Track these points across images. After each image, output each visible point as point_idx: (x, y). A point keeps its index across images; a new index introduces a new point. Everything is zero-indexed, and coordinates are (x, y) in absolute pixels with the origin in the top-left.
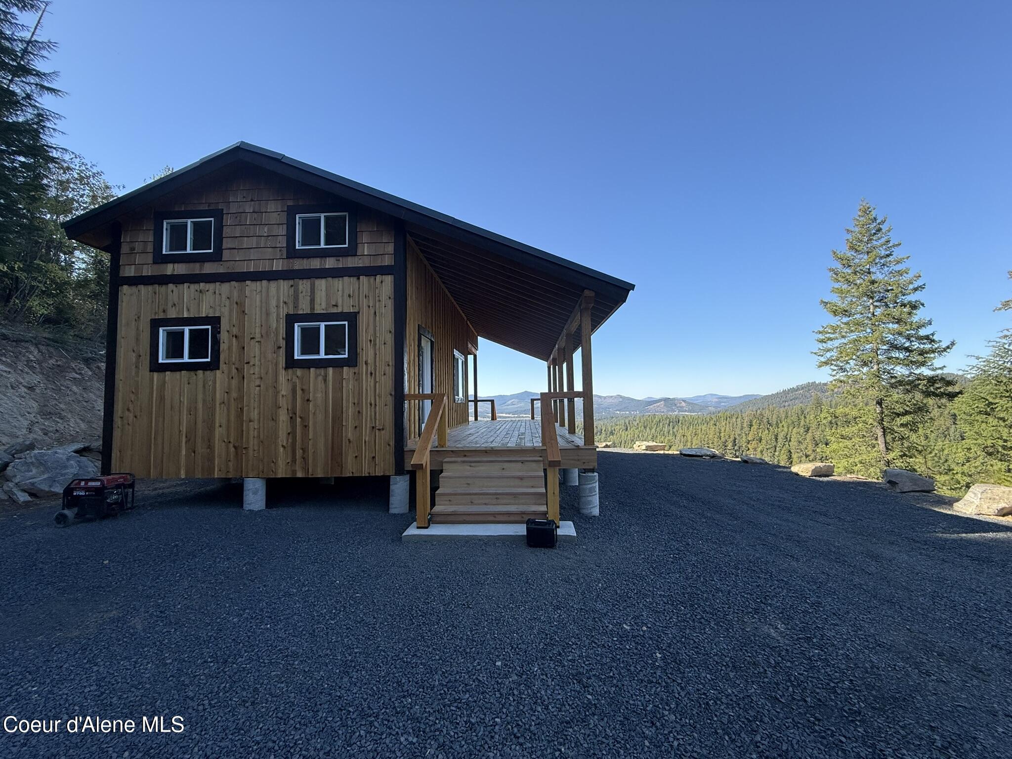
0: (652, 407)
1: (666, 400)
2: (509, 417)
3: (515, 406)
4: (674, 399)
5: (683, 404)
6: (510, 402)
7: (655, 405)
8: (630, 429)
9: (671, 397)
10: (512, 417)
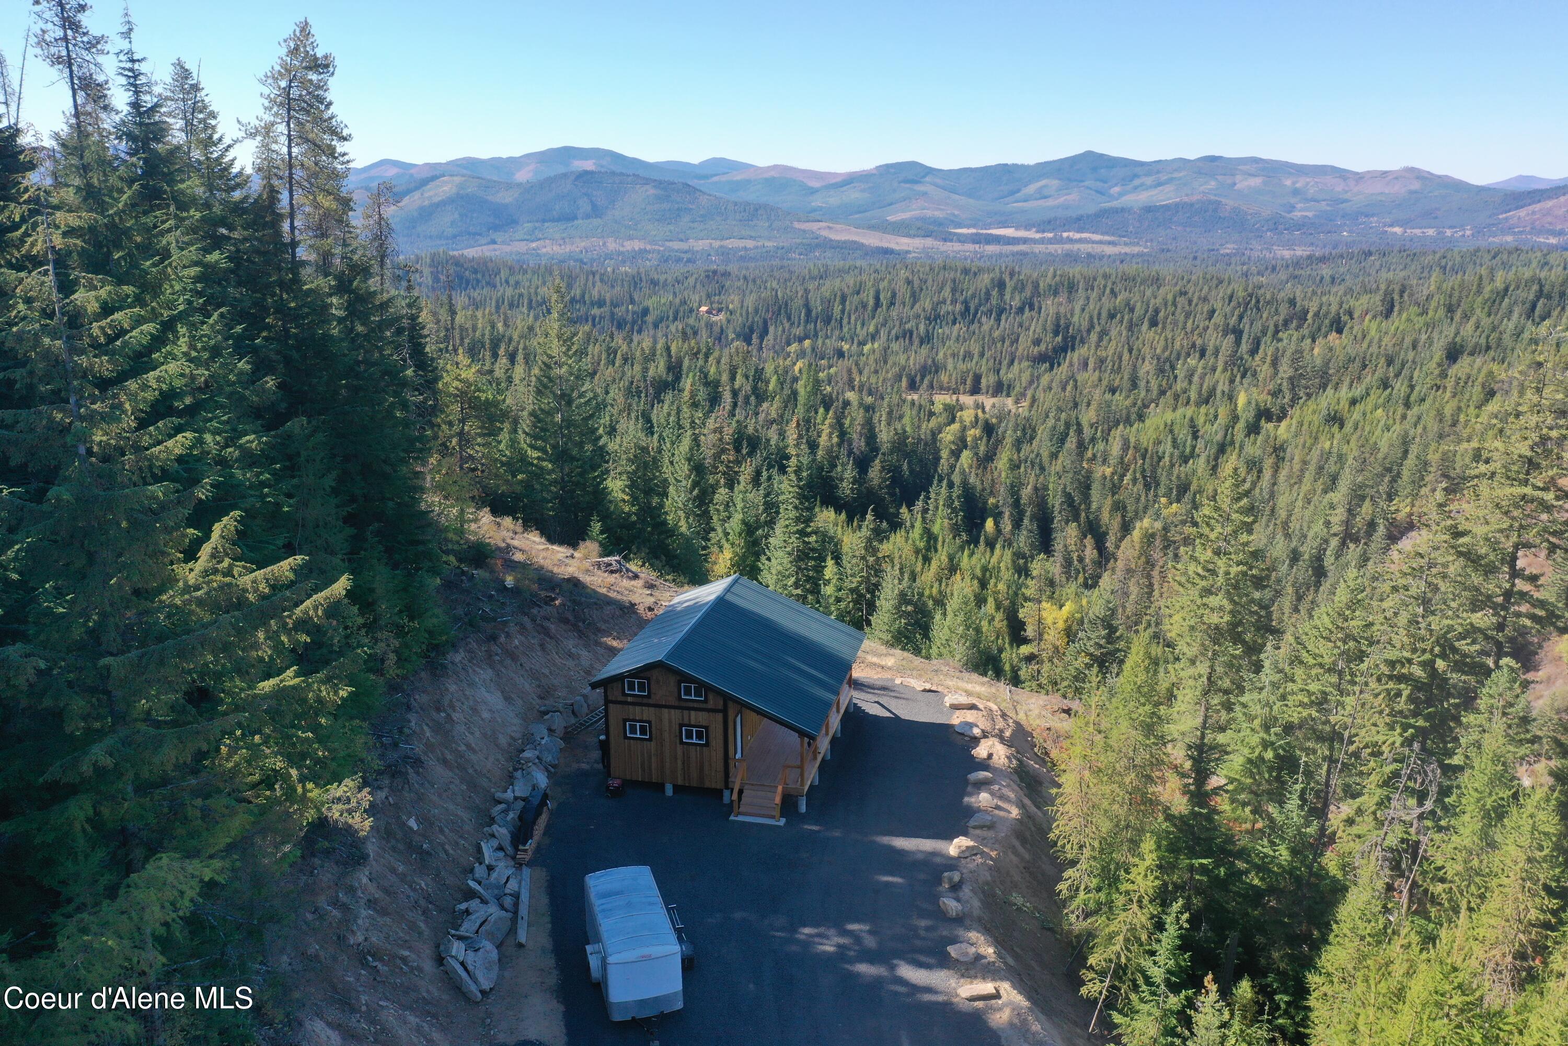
2: (1025, 241)
3: (1050, 203)
6: (1031, 189)
8: (1400, 313)
10: (1034, 241)
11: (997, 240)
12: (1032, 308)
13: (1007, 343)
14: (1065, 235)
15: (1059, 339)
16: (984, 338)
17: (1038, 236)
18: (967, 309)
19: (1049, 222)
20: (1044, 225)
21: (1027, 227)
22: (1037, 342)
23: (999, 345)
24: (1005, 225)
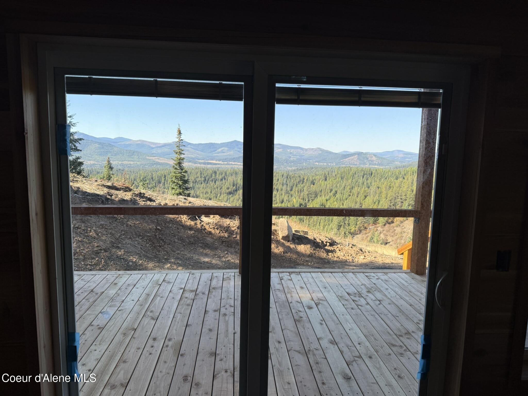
0: (347, 159)
1: (359, 154)
2: (219, 164)
3: (225, 154)
4: (366, 154)
5: (374, 158)
7: (350, 158)
9: (364, 152)
11: (211, 164)
12: (225, 179)
13: (219, 189)
14: (230, 163)
15: (235, 187)
16: (211, 187)
17: (222, 163)
18: (205, 180)
19: (225, 159)
20: (224, 160)
21: (219, 161)
22: (228, 188)
23: (216, 189)
24: (213, 160)
